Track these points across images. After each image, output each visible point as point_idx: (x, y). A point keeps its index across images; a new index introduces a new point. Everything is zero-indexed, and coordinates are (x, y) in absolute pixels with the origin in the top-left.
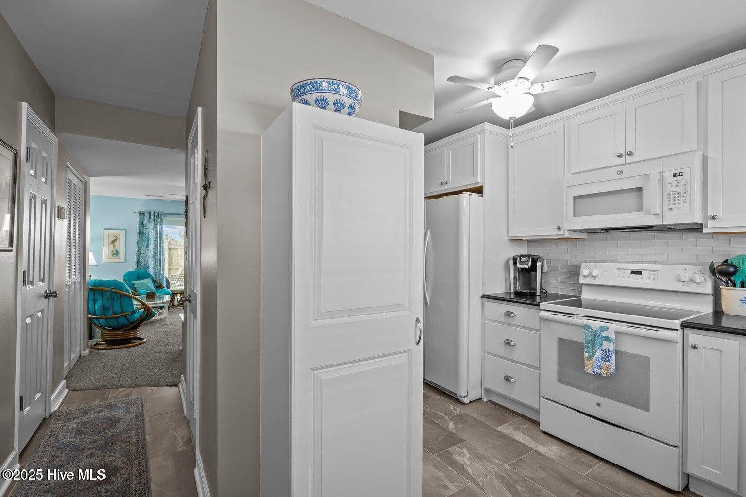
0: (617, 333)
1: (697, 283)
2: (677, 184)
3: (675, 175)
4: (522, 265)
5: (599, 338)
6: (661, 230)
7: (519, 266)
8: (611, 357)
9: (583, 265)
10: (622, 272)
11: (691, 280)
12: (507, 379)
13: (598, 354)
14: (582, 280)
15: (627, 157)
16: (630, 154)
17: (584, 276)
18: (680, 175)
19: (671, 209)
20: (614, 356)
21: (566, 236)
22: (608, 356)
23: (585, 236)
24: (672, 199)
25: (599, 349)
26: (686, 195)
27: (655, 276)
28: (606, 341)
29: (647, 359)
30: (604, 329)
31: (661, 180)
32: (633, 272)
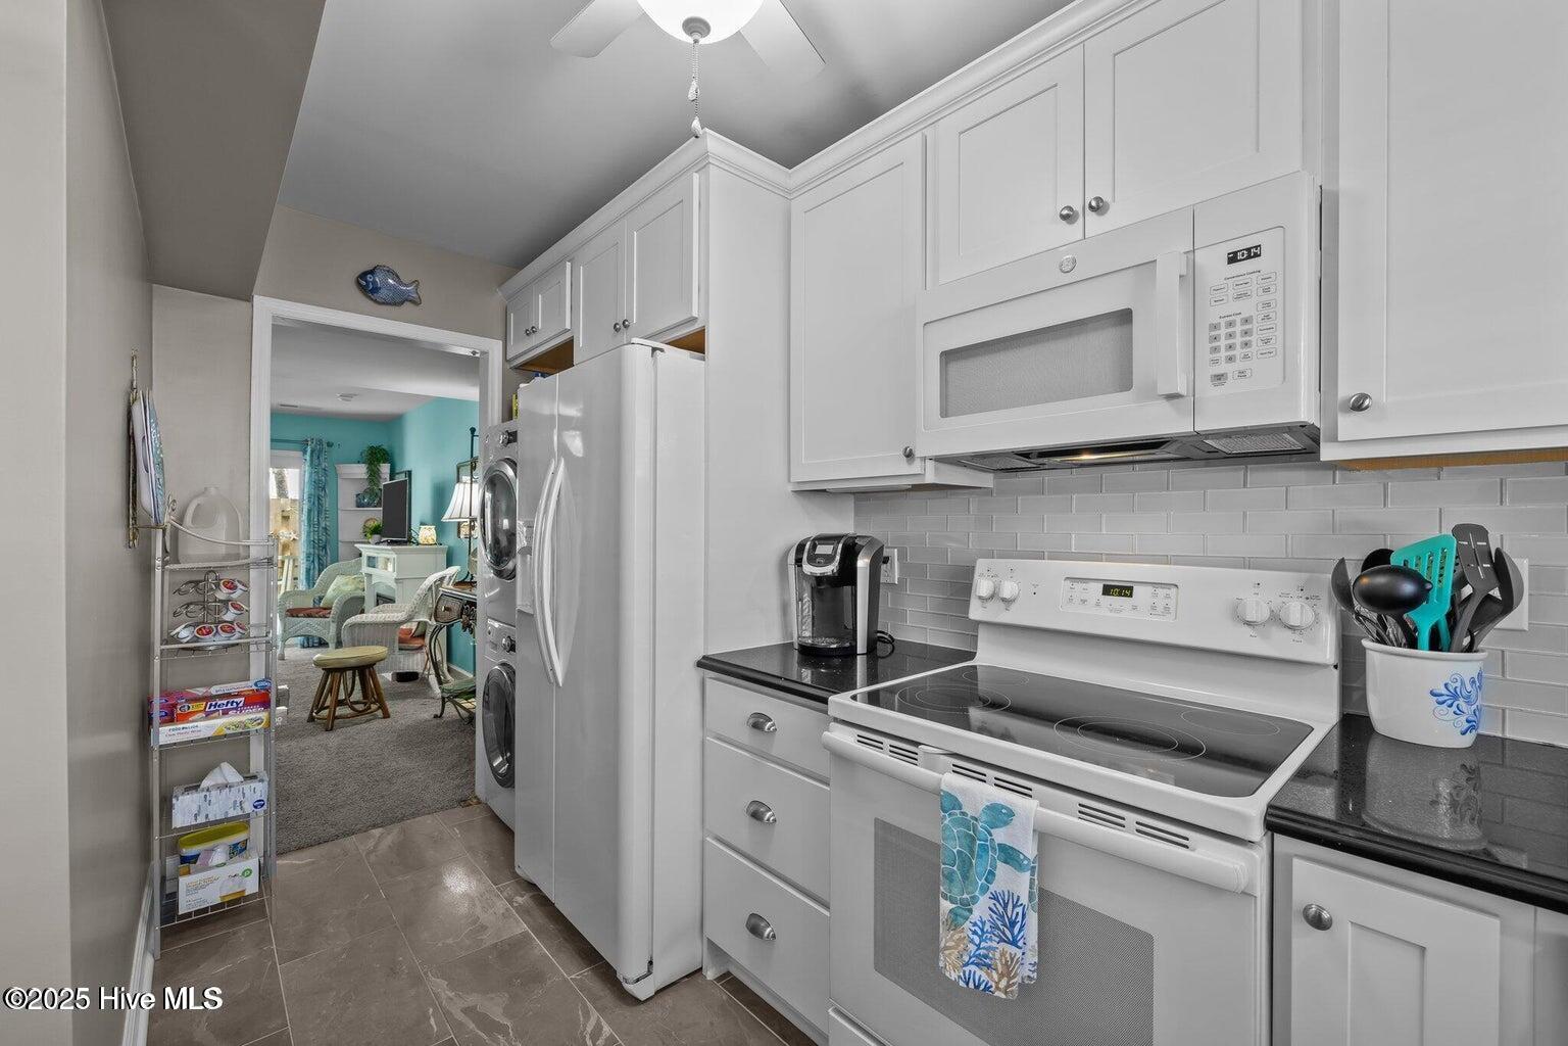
0: (1043, 837)
1: (1292, 628)
2: (1241, 290)
3: (1233, 258)
4: (819, 565)
5: (984, 848)
6: (1188, 459)
7: (808, 568)
8: (1022, 927)
9: (981, 565)
10: (1079, 586)
11: (1276, 619)
12: (755, 927)
13: (981, 910)
14: (976, 612)
15: (1091, 216)
16: (1099, 207)
17: (980, 598)
18: (1249, 257)
19: (1219, 378)
20: (1033, 919)
21: (930, 479)
22: (1013, 924)
23: (987, 480)
24: (1223, 343)
25: (984, 890)
26: (1268, 324)
27: (1172, 604)
28: (1006, 862)
29: (1145, 941)
30: (1000, 815)
31: (1190, 279)
32: (1108, 590)
